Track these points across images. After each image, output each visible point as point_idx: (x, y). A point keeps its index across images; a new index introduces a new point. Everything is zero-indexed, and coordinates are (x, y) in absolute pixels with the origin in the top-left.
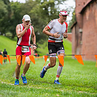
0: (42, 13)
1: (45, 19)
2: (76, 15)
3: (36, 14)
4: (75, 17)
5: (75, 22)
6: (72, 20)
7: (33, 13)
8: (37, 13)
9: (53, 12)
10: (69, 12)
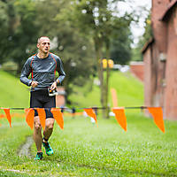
0: (80, 20)
1: (88, 34)
2: (152, 25)
3: (68, 23)
4: (150, 29)
5: (151, 40)
6: (144, 35)
7: (62, 20)
8: (70, 20)
9: (104, 19)
10: (138, 17)
